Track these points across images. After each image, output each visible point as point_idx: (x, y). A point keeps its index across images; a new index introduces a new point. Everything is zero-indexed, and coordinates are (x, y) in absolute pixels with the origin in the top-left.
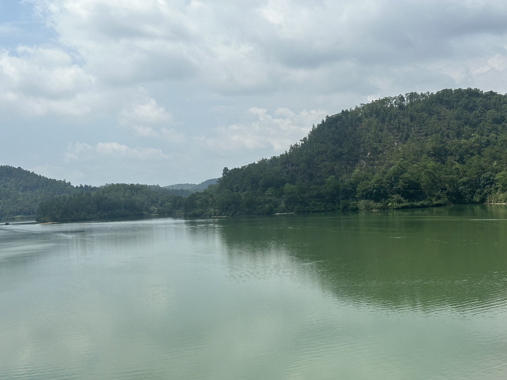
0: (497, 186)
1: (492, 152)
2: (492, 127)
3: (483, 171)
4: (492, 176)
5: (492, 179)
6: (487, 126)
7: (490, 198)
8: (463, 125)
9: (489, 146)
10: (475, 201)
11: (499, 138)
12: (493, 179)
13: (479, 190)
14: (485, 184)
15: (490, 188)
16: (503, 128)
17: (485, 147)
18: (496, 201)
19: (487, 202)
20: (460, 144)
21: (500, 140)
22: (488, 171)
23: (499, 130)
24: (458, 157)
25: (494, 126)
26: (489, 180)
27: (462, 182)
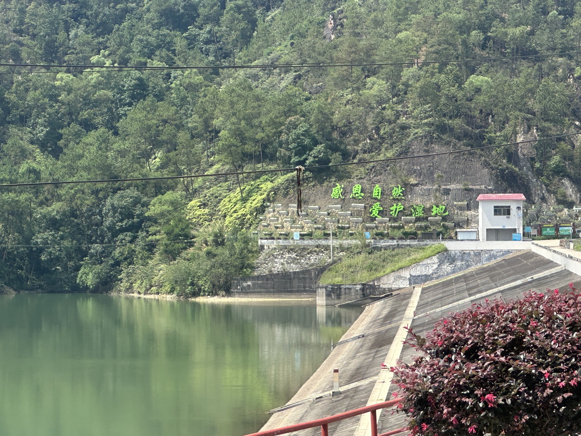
0: (150, 238)
1: (150, 123)
2: (157, 37)
3: (113, 186)
4: (139, 202)
5: (138, 212)
6: (140, 32)
7: (129, 275)
8: (66, 22)
9: (141, 100)
10: (83, 283)
11: (175, 78)
12: (141, 214)
13: (96, 248)
14: (118, 228)
15: (131, 242)
16: (189, 45)
17: (130, 104)
18: (146, 287)
19: (120, 291)
20: (54, 86)
21: (176, 85)
22: (128, 187)
23: (178, 48)
24: (42, 131)
25: (164, 35)
26: (130, 216)
27: (44, 217)
